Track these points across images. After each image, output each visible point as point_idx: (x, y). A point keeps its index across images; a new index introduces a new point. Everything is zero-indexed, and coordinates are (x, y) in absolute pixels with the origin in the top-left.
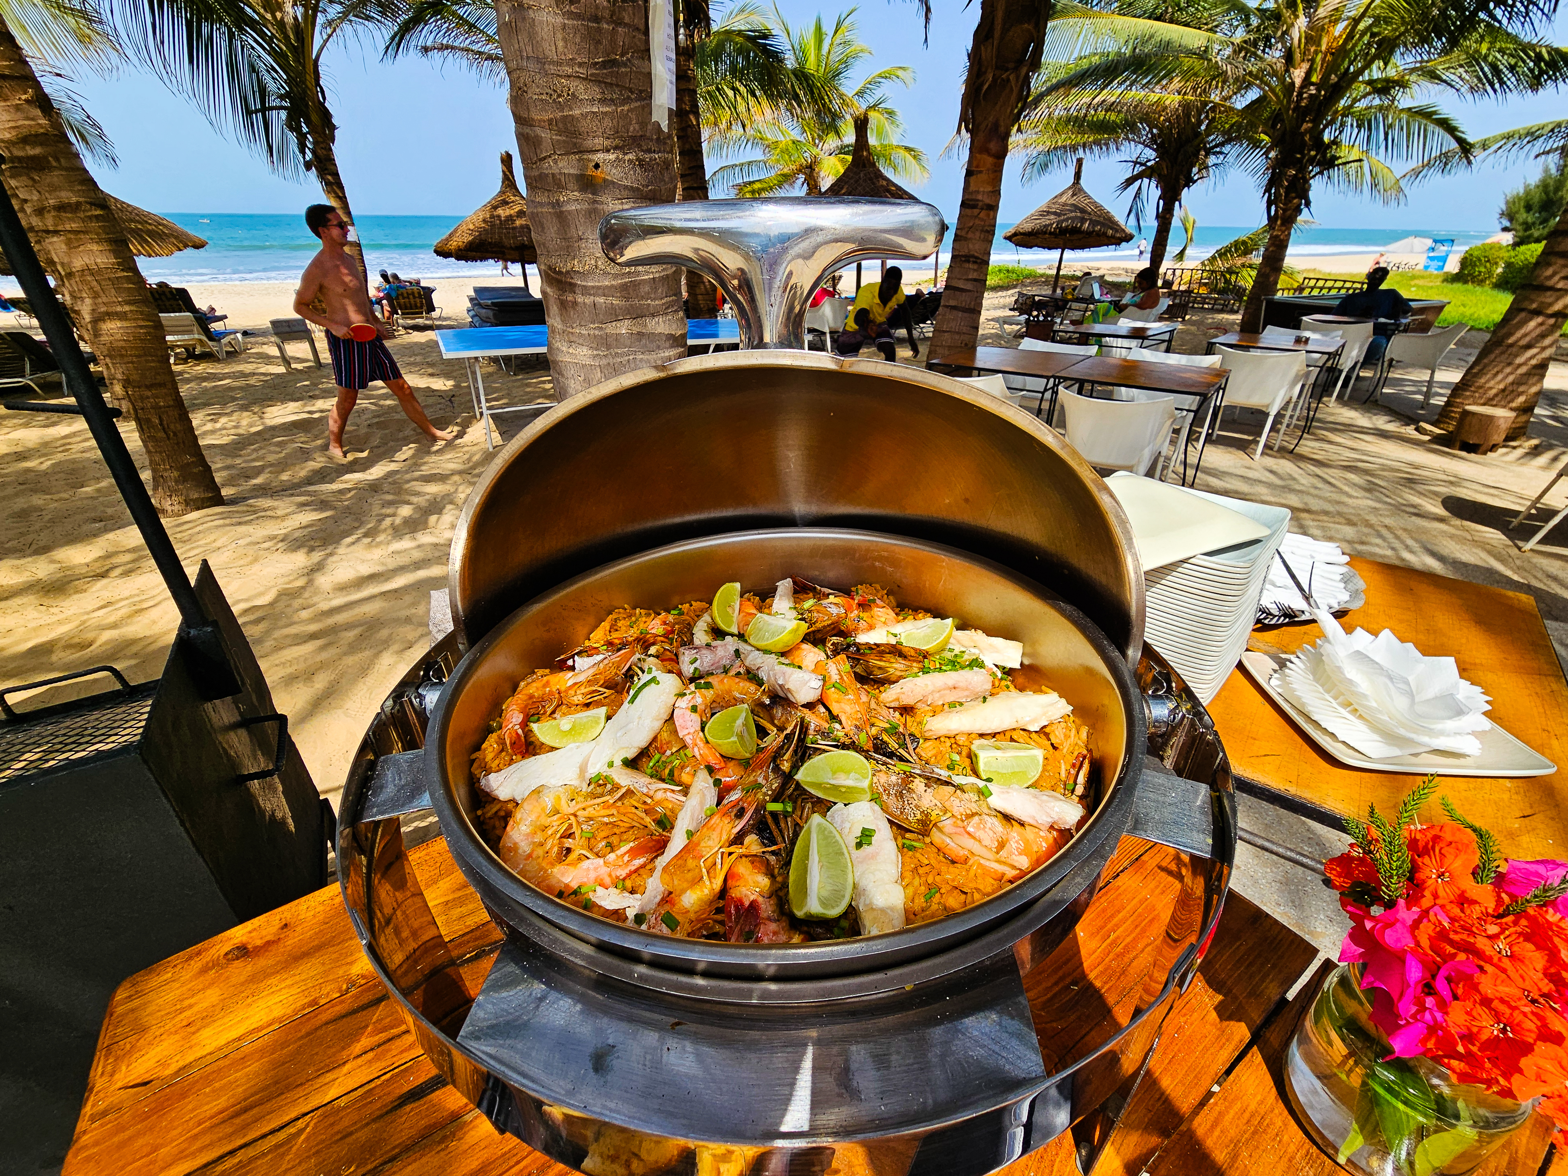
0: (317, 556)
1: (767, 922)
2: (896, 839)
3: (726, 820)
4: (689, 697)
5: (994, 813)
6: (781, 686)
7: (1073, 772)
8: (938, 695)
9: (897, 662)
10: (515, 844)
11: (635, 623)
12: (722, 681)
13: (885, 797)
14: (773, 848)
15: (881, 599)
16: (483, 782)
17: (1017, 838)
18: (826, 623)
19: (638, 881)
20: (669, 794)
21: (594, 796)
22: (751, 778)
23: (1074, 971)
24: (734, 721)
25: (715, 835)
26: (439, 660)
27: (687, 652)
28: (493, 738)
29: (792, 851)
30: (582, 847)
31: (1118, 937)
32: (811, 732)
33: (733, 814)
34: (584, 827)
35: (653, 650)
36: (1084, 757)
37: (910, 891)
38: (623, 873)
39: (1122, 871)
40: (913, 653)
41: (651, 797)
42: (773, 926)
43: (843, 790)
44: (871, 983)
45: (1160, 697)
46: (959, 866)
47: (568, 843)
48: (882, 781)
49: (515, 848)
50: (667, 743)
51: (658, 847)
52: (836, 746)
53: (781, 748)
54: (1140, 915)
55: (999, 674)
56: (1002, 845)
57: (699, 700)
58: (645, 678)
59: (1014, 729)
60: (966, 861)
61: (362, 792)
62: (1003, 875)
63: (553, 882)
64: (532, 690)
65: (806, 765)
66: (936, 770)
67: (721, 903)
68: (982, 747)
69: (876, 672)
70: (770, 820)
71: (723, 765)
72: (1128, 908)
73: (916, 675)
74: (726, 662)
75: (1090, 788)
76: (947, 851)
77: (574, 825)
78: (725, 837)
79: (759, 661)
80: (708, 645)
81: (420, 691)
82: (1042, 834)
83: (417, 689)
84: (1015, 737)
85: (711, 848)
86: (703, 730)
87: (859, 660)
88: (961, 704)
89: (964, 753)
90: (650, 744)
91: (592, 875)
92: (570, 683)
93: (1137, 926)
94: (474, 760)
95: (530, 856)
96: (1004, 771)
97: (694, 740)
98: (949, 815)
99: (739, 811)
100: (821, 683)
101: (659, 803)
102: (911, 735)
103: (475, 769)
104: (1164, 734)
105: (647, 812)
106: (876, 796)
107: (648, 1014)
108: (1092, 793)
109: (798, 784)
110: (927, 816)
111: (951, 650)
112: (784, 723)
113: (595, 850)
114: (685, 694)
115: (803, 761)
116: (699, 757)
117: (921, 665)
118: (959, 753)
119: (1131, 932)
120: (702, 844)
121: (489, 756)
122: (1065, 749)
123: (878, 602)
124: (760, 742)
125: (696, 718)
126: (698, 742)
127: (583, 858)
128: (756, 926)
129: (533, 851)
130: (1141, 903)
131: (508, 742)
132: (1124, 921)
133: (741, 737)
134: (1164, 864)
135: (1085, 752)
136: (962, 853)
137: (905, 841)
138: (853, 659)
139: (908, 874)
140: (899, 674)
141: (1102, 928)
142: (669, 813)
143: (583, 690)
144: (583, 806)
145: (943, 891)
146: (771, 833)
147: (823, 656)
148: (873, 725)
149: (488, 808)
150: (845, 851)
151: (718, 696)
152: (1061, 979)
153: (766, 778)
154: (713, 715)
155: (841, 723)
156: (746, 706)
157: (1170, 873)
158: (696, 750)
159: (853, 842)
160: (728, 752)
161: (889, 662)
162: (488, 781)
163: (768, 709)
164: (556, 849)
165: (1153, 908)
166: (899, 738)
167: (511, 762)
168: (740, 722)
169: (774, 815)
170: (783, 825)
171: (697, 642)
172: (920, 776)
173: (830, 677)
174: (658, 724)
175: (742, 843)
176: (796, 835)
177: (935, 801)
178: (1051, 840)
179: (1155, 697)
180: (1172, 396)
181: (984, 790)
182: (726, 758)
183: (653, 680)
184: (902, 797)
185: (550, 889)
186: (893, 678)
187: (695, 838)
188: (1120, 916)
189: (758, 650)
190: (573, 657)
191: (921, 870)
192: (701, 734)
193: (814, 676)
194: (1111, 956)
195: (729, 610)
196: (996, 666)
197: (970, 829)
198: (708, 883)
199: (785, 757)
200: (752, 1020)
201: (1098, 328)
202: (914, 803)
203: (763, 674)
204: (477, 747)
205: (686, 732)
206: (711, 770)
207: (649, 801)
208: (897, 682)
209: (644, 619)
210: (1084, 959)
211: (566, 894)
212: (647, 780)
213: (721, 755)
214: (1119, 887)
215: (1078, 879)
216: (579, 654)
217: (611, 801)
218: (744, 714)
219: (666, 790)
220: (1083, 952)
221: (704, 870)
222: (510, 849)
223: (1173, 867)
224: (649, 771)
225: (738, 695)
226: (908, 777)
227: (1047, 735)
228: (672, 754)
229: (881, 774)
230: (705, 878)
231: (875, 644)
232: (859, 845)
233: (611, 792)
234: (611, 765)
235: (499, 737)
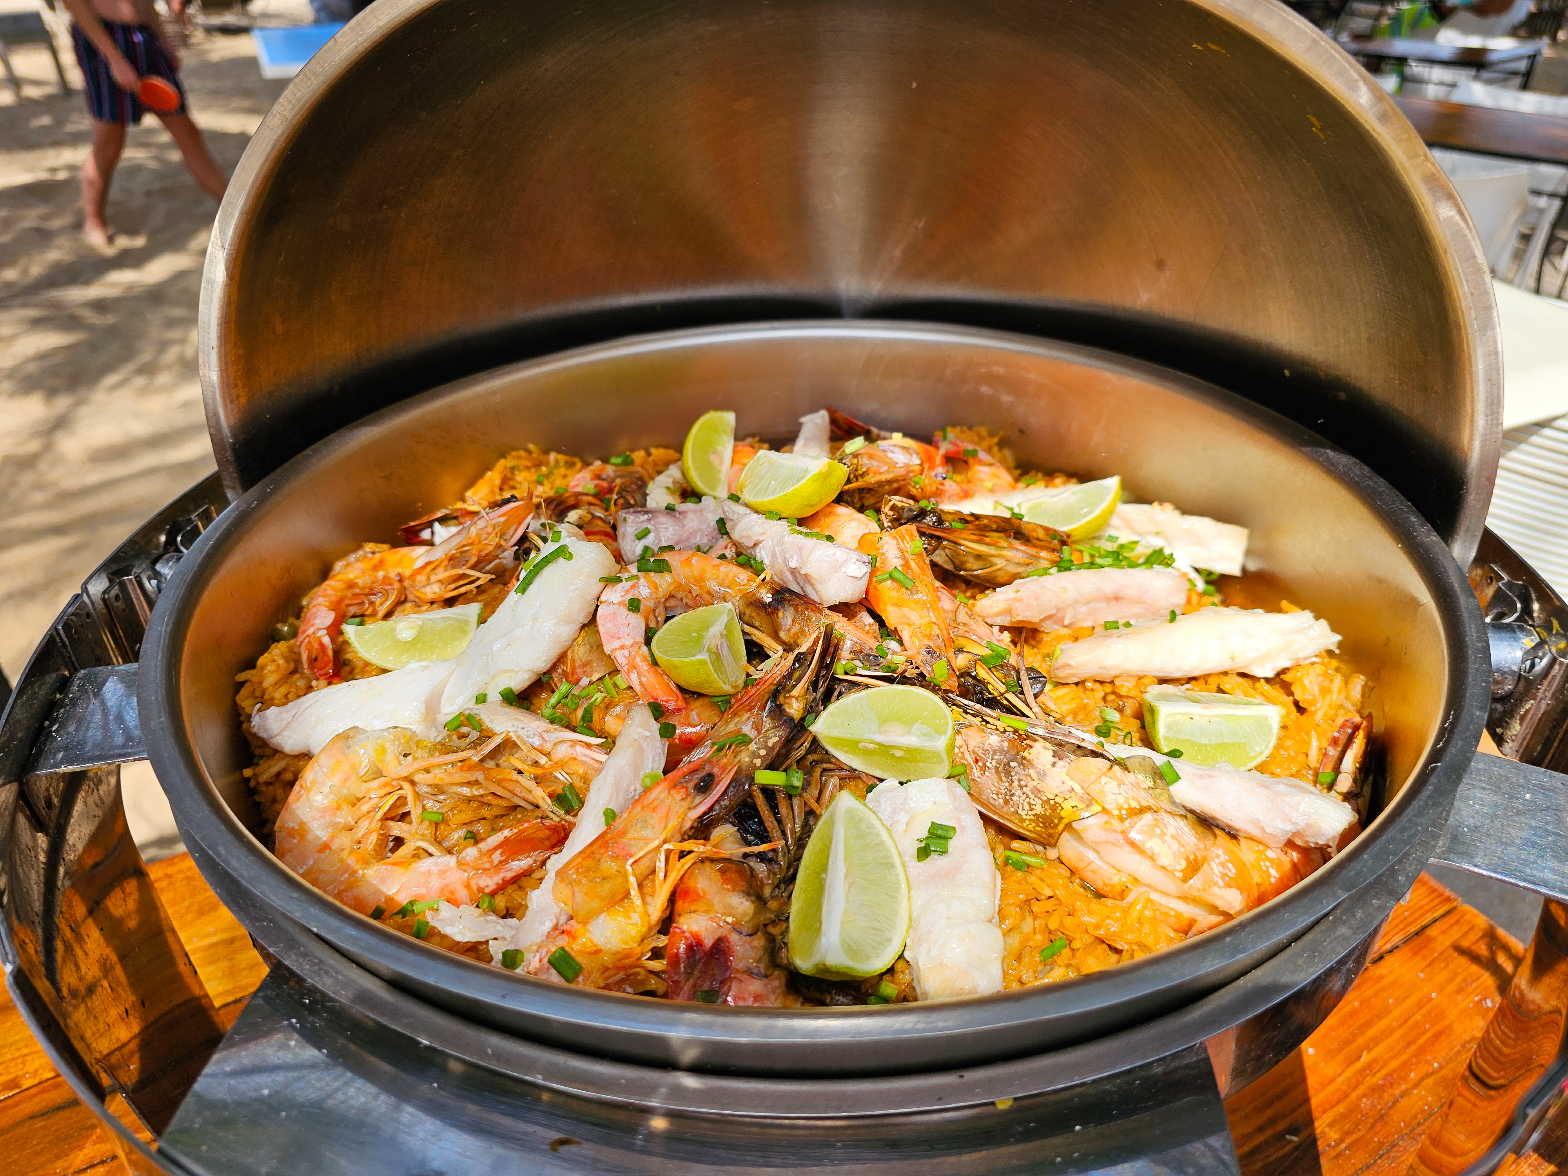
0: (62, 403)
1: (744, 977)
2: (993, 850)
3: (678, 795)
4: (626, 585)
5: (1183, 812)
6: (794, 572)
7: (1333, 752)
8: (1083, 609)
9: (1011, 547)
10: (302, 824)
11: (547, 476)
12: (688, 561)
13: (977, 773)
14: (763, 848)
15: (989, 450)
16: (256, 721)
17: (1223, 858)
18: (883, 478)
19: (517, 896)
20: (579, 749)
21: (444, 748)
22: (731, 727)
23: (1293, 1110)
24: (706, 628)
25: (655, 820)
26: (193, 517)
27: (631, 518)
28: (277, 651)
29: (799, 859)
30: (423, 837)
31: (1375, 1060)
32: (845, 652)
33: (691, 785)
34: (429, 804)
35: (573, 516)
36: (1356, 728)
37: (1015, 940)
38: (490, 882)
39: (1390, 951)
40: (1041, 534)
41: (548, 755)
42: (756, 986)
43: (899, 754)
44: (931, 1090)
45: (1509, 628)
46: (1109, 902)
47: (397, 829)
48: (973, 743)
49: (301, 831)
50: (585, 664)
51: (554, 840)
52: (890, 680)
53: (789, 675)
54: (1417, 1025)
55: (1201, 585)
56: (1194, 867)
57: (644, 591)
58: (547, 549)
59: (1225, 673)
60: (1122, 894)
61: (42, 727)
62: (1192, 923)
63: (365, 892)
64: (353, 574)
65: (831, 707)
66: (1074, 731)
67: (663, 941)
68: (1165, 698)
69: (972, 564)
70: (760, 801)
71: (681, 703)
72: (1396, 1012)
73: (1045, 572)
74: (699, 540)
75: (1364, 781)
76: (1089, 875)
77: (410, 799)
78: (674, 823)
79: (758, 529)
80: (670, 509)
81: (158, 567)
82: (1270, 854)
83: (155, 562)
84: (1226, 687)
85: (647, 841)
86: (648, 641)
87: (939, 539)
88: (1128, 625)
89: (1128, 711)
90: (554, 667)
91: (436, 884)
92: (420, 563)
93: (1409, 1044)
94: (242, 684)
95: (325, 847)
96: (1204, 741)
97: (631, 658)
98: (1097, 808)
99: (703, 779)
100: (866, 569)
101: (561, 764)
102: (1030, 669)
103: (243, 699)
104: (1510, 694)
105: (538, 780)
106: (960, 770)
107: (507, 1122)
108: (1367, 790)
109: (815, 743)
110: (1054, 808)
111: (1112, 539)
112: (797, 636)
113: (446, 844)
114: (619, 580)
115: (827, 699)
116: (637, 688)
117: (1054, 556)
118: (1121, 710)
119: (1400, 1052)
120: (631, 834)
121: (270, 680)
122: (1320, 712)
123: (982, 455)
124: (751, 670)
125: (636, 624)
126: (638, 660)
127: (421, 854)
128: (723, 982)
129: (333, 837)
130: (1420, 1005)
131: (305, 657)
132: (1386, 1033)
133: (716, 657)
134: (1465, 944)
135: (1357, 719)
136: (1117, 879)
137: (1009, 853)
138: (931, 536)
139: (1014, 911)
140: (1013, 569)
141: (1347, 1043)
142: (578, 783)
143: (442, 574)
144: (425, 764)
145: (1076, 944)
146: (761, 823)
147: (874, 527)
148: (960, 650)
149: (263, 765)
150: (897, 861)
151: (679, 586)
152: (1272, 1122)
153: (758, 727)
154: (668, 619)
155: (901, 642)
156: (729, 605)
157: (1475, 958)
158: (634, 676)
159: (911, 847)
160: (691, 680)
161: (995, 545)
162: (265, 719)
163: (769, 610)
164: (374, 838)
165: (1441, 1015)
166: (1006, 676)
167: (309, 689)
168: (716, 630)
169: (769, 792)
170: (783, 809)
171: (651, 503)
172: (1044, 738)
173: (884, 562)
174: (568, 631)
175: (707, 839)
176: (807, 831)
177: (1071, 783)
178: (1287, 867)
179: (1498, 626)
180: (1523, 169)
181: (1165, 770)
182: (688, 694)
183: (562, 552)
184: (1008, 774)
185: (358, 905)
186: (1001, 577)
187: (619, 824)
188: (1382, 1024)
189: (757, 512)
190: (430, 525)
191: (1037, 907)
192: (645, 649)
193: (854, 556)
194: (1361, 1090)
195: (713, 459)
196: (1197, 570)
197: (1134, 835)
198: (638, 902)
199: (795, 692)
200: (702, 1144)
201: (1400, 46)
202: (1031, 784)
203: (763, 554)
204: (251, 664)
205: (617, 644)
206: (658, 711)
207: (543, 760)
208: (1009, 583)
209: (563, 471)
210: (1311, 1093)
211: (387, 914)
212: (544, 725)
213: (679, 687)
214: (1382, 977)
215: (1343, 930)
216: (443, 520)
217: (476, 759)
218: (724, 619)
219: (574, 743)
220: (1312, 1081)
221: (632, 880)
222: (291, 833)
223: (1482, 949)
224: (547, 711)
225: (716, 588)
226: (1023, 739)
227: (1287, 688)
228: (591, 683)
229: (969, 732)
230: (634, 892)
231: (972, 515)
232: (924, 853)
233: (476, 744)
234: (481, 699)
235: (291, 650)
